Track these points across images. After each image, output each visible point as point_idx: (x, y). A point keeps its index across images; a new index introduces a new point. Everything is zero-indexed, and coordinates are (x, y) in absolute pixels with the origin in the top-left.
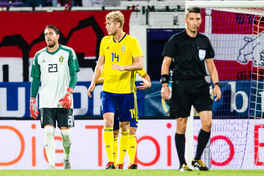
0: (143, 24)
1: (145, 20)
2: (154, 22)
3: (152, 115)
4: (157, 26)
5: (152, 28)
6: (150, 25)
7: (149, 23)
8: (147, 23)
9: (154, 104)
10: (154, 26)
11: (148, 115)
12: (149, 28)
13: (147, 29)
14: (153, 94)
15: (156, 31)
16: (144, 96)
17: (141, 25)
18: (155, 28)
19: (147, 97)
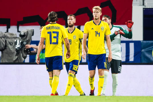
0: (141, 5)
1: (142, 3)
2: (147, 4)
3: (146, 62)
4: (149, 6)
5: (147, 7)
6: (145, 6)
7: (145, 5)
8: (143, 4)
9: (147, 55)
10: (147, 6)
11: (143, 62)
12: (145, 7)
13: (143, 8)
14: (147, 49)
15: (149, 9)
16: (141, 50)
17: (140, 5)
18: (148, 7)
19: (143, 50)
